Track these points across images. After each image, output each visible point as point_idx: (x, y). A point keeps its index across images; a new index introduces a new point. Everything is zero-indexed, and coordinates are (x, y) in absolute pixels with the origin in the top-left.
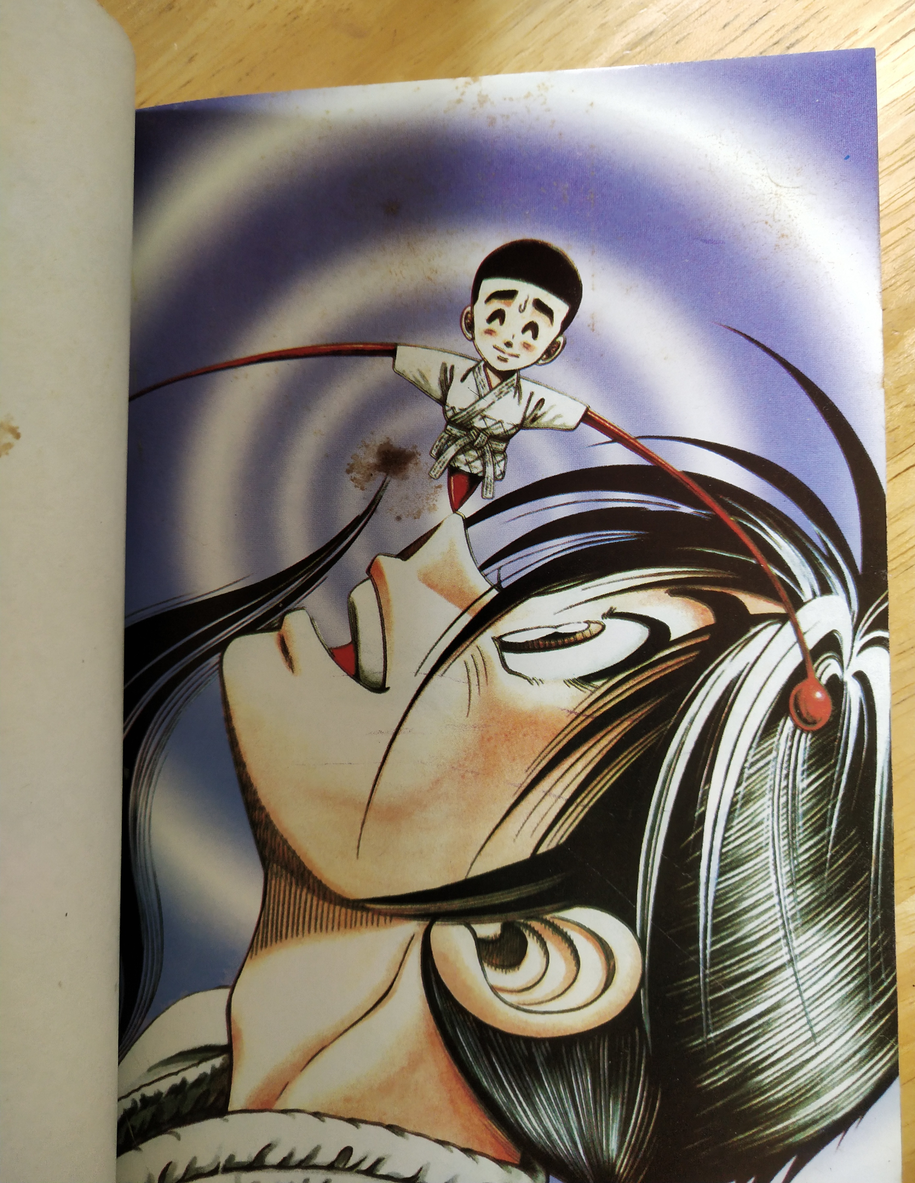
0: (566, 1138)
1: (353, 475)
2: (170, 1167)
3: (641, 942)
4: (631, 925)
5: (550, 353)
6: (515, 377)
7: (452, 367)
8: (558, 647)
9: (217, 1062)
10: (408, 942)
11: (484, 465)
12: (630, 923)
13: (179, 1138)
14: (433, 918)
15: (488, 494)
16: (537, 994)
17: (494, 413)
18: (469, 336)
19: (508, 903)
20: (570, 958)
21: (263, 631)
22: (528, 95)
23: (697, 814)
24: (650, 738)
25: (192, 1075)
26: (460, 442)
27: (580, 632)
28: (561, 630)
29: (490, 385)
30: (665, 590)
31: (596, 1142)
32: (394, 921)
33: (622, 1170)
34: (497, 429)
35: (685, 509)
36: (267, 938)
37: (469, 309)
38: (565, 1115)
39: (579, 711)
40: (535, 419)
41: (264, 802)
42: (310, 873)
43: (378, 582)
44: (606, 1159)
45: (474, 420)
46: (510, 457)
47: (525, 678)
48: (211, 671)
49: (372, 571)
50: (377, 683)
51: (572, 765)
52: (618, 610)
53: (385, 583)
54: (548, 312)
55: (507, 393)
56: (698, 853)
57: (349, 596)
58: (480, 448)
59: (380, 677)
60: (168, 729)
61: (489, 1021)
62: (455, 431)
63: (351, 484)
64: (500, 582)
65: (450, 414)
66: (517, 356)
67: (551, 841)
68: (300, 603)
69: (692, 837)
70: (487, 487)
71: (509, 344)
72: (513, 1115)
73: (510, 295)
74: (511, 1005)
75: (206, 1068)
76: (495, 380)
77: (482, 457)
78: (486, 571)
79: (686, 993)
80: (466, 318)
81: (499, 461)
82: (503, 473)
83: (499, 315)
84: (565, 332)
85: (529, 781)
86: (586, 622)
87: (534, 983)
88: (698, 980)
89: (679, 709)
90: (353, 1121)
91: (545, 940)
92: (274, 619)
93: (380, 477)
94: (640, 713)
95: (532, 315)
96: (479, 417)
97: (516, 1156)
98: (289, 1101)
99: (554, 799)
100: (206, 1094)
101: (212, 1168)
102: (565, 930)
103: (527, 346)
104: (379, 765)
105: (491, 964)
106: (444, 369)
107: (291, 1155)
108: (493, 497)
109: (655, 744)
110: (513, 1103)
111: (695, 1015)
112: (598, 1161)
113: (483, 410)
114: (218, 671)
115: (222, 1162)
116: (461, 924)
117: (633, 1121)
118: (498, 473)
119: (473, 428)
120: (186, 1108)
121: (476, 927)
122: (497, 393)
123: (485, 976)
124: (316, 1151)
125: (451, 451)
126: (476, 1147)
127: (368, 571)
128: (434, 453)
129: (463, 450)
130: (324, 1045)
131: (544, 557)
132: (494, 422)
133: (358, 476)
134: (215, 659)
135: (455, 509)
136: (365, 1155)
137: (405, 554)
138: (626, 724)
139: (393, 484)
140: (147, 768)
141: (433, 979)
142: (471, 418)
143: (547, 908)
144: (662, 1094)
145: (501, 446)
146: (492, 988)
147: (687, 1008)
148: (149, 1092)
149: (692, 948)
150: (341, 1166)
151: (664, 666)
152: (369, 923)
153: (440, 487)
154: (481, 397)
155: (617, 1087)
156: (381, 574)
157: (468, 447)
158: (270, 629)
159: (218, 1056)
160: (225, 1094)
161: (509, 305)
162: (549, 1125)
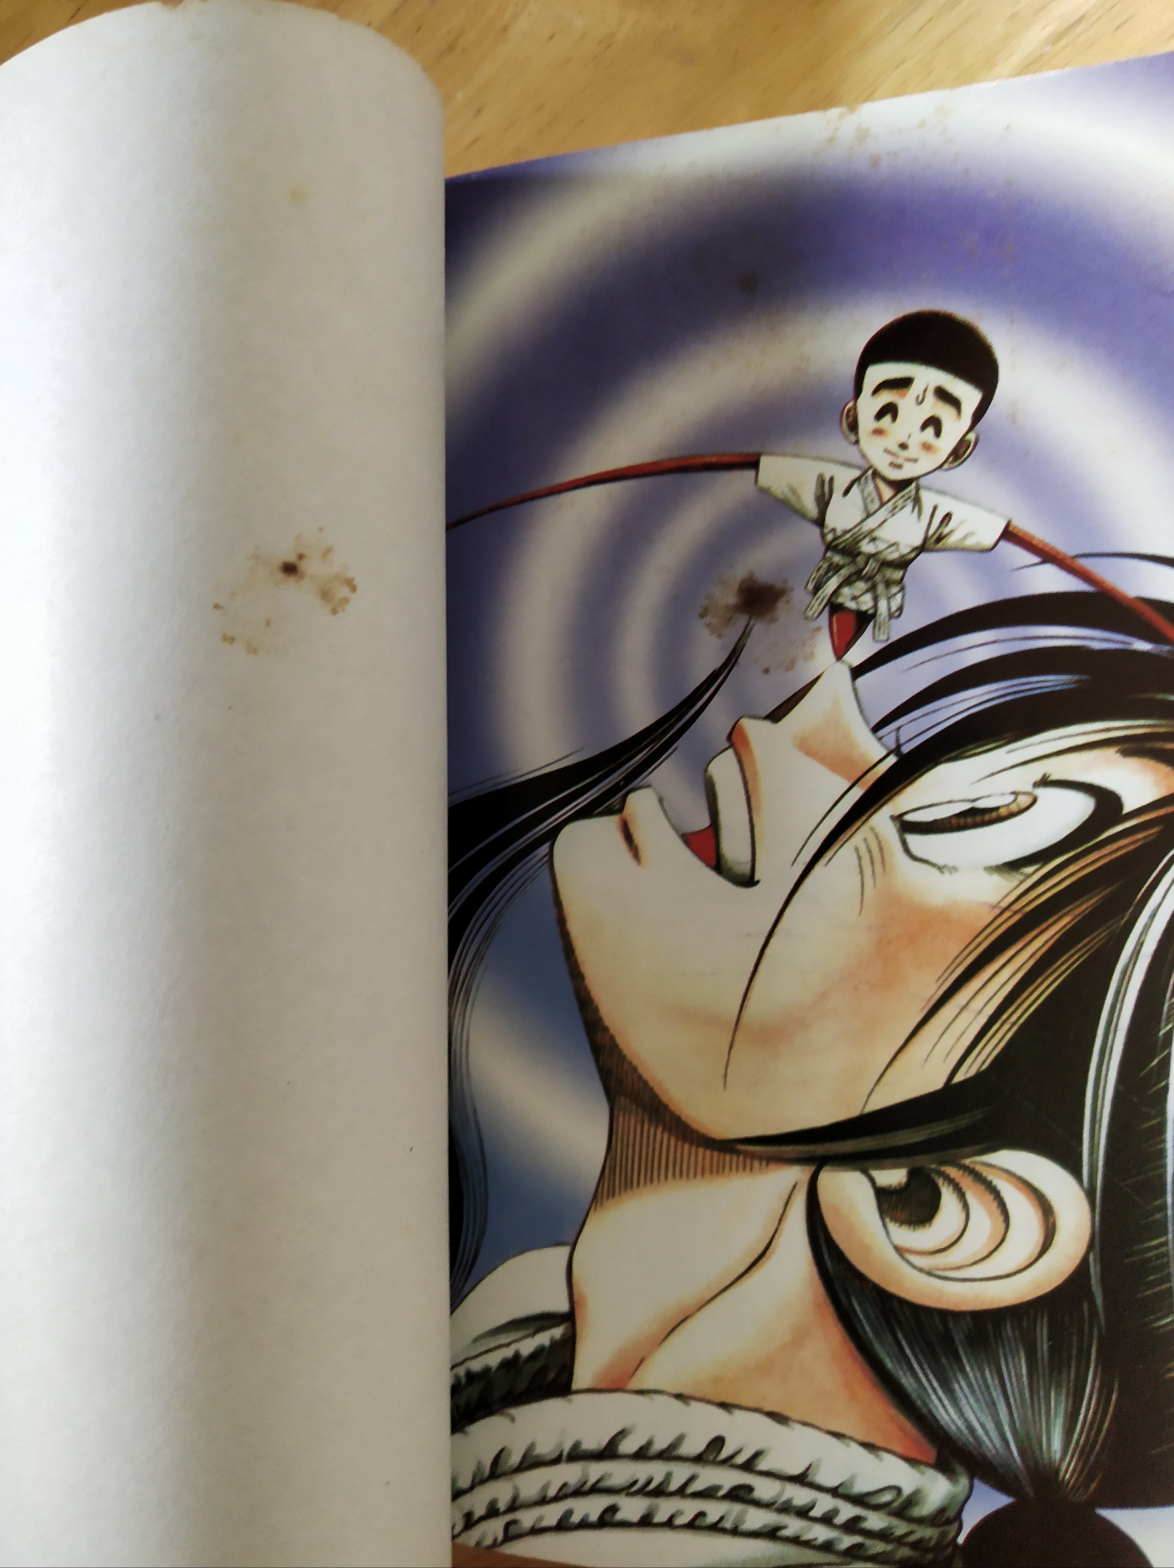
0: (994, 1434)
1: (708, 619)
2: (503, 1453)
3: (1090, 1194)
4: (1076, 1171)
5: (959, 454)
6: (913, 486)
7: (831, 480)
8: (975, 826)
9: (557, 1332)
10: (788, 1192)
11: (876, 599)
12: (1074, 1169)
13: (513, 1419)
14: (820, 1163)
15: (881, 636)
16: (955, 1256)
17: (887, 534)
18: (853, 438)
19: (915, 1145)
20: (997, 1212)
21: (601, 814)
22: (923, 124)
23: (1162, 1033)
24: (1097, 938)
25: (527, 1347)
26: (845, 572)
27: (1004, 806)
28: (980, 804)
29: (880, 497)
30: (1116, 749)
31: (1034, 1440)
32: (772, 1166)
33: (1067, 1477)
34: (892, 552)
35: (1142, 646)
36: (614, 1184)
37: (850, 405)
38: (992, 1406)
39: (1004, 904)
40: (940, 539)
41: (607, 1021)
42: (666, 1107)
43: (742, 752)
44: (1046, 1461)
45: (860, 544)
46: (908, 589)
47: (933, 865)
48: (539, 865)
49: (733, 737)
50: (743, 876)
51: (997, 972)
52: (1054, 777)
53: (750, 752)
54: (954, 402)
55: (902, 508)
56: (1163, 1083)
57: (706, 770)
58: (869, 578)
59: (747, 868)
60: (487, 937)
61: (893, 1289)
62: (837, 559)
63: (706, 632)
64: (899, 747)
65: (830, 537)
66: (915, 461)
67: (970, 1067)
68: (645, 781)
69: (1155, 1062)
70: (880, 628)
71: (903, 446)
72: (926, 1405)
73: (904, 383)
74: (921, 1270)
75: (544, 1338)
76: (887, 492)
77: (873, 589)
78: (881, 733)
79: (1149, 1260)
80: (848, 416)
81: (896, 594)
82: (901, 609)
83: (890, 410)
84: (979, 426)
85: (940, 993)
86: (1013, 793)
87: (949, 1243)
88: (1165, 1244)
89: (1136, 901)
90: (725, 1406)
91: (964, 1190)
92: (615, 800)
93: (741, 621)
94: (1084, 907)
95: (933, 407)
96: (867, 540)
97: (932, 1454)
98: (647, 1378)
99: (973, 1016)
100: (545, 1369)
101: (555, 1455)
102: (990, 1178)
103: (927, 447)
104: (749, 975)
105: (895, 1219)
106: (821, 481)
107: (649, 1444)
108: (887, 640)
109: (1102, 947)
110: (925, 1389)
111: (1164, 1287)
112: (1036, 1463)
113: (872, 531)
114: (546, 865)
115: (567, 1448)
116: (855, 1169)
117: (1081, 1417)
118: (894, 609)
119: (859, 553)
120: (523, 1383)
121: (875, 1174)
122: (891, 508)
123: (887, 1233)
124: (680, 1439)
125: (832, 584)
126: (878, 1441)
127: (729, 737)
128: (811, 586)
129: (847, 582)
130: (687, 1314)
131: (956, 712)
132: (886, 545)
133: (715, 621)
134: (544, 849)
135: (840, 653)
136: (740, 1447)
137: (776, 715)
138: (1065, 920)
139: (759, 628)
140: (463, 983)
141: (822, 1237)
142: (857, 541)
143: (966, 1150)
144: (1120, 1385)
145: (897, 575)
146: (899, 1250)
147: (1152, 1278)
148: (476, 1366)
149: (1158, 1203)
150: (711, 1458)
151: (1114, 846)
152: (741, 1167)
153: (819, 629)
154: (869, 515)
155: (1060, 1372)
156: (745, 741)
157: (854, 578)
158: (609, 812)
159: (557, 1325)
160: (568, 1370)
161: (903, 396)
162: (972, 1417)
